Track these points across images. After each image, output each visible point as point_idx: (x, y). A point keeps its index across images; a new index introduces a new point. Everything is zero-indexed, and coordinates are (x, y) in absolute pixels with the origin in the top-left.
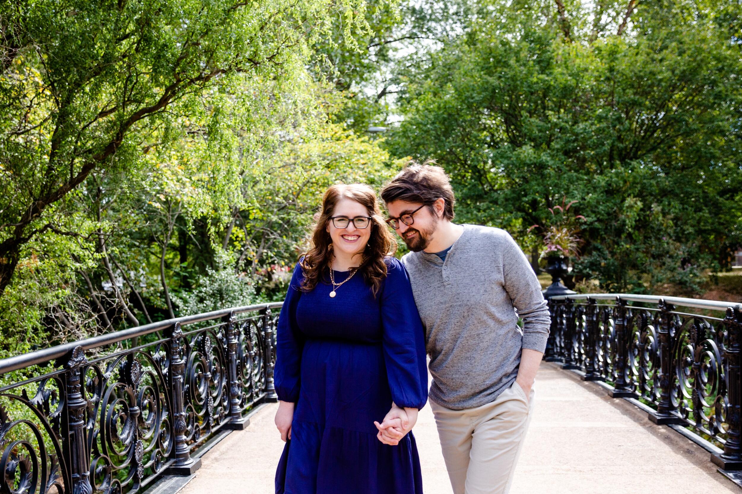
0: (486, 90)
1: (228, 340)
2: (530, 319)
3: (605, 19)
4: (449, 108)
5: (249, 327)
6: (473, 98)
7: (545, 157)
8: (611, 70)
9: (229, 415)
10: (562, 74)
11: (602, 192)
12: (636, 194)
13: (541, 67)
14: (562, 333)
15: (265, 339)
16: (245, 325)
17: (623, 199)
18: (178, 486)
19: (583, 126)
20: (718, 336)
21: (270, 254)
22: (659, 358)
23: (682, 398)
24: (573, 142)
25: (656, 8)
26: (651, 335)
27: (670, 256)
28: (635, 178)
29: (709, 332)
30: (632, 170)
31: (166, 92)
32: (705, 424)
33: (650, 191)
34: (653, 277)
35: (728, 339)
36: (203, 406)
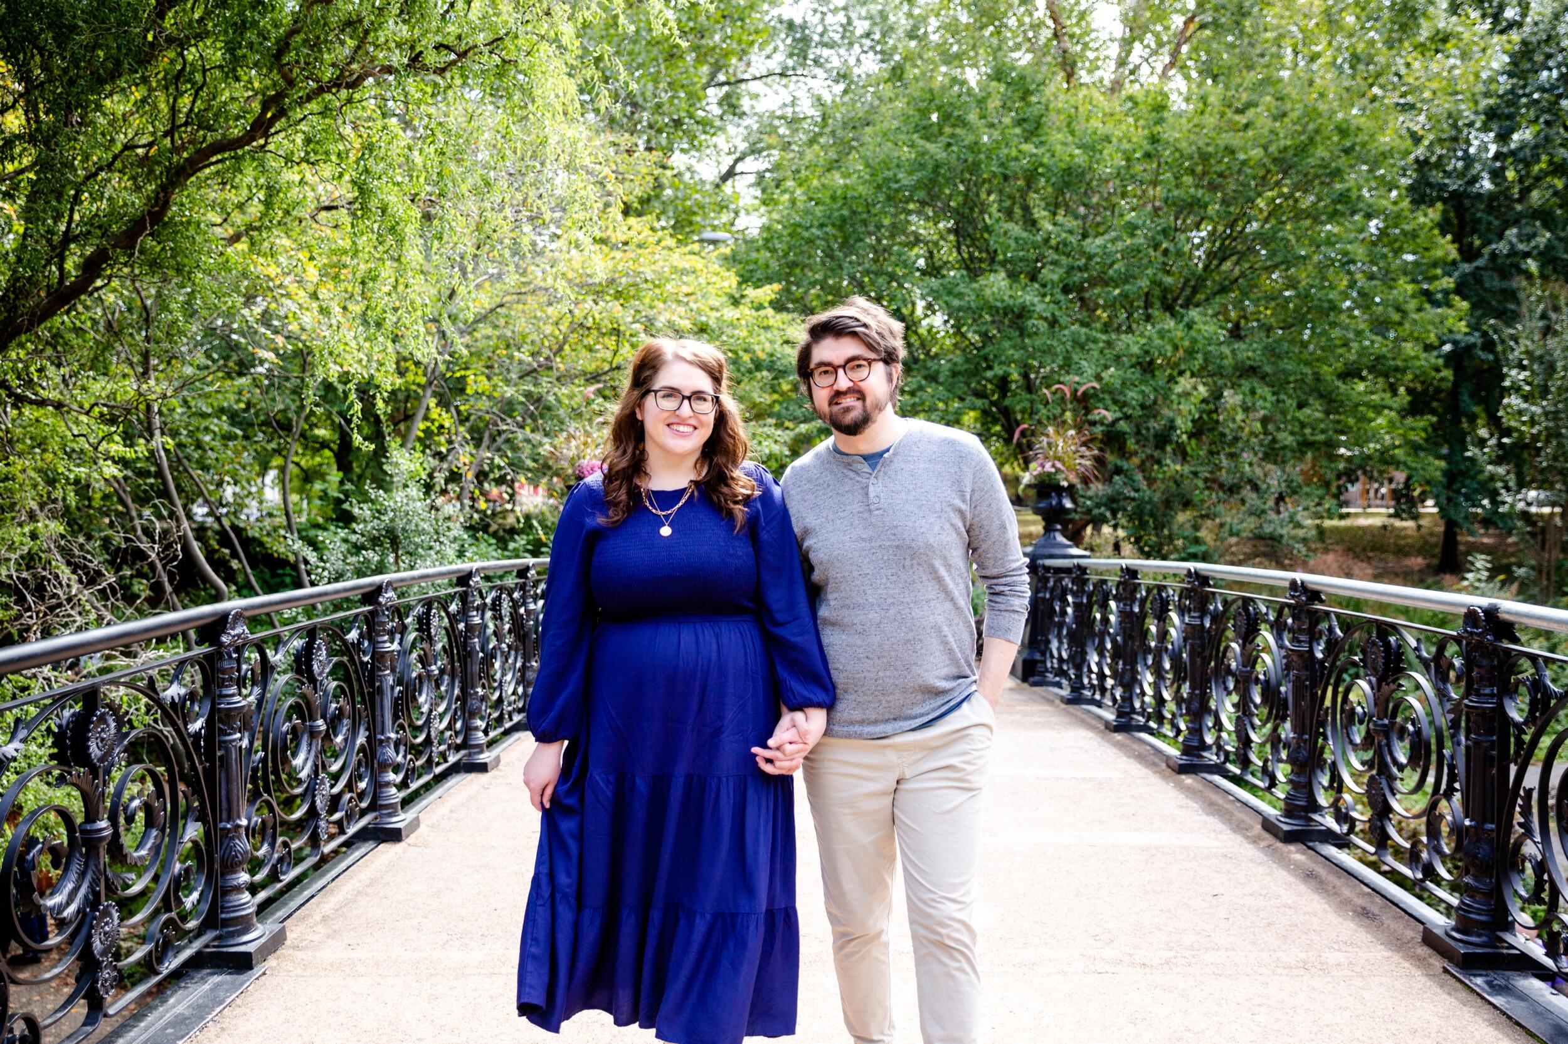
0: (922, 166)
1: (374, 644)
2: (1002, 588)
3: (1137, 52)
4: (853, 198)
5: (428, 613)
6: (897, 181)
7: (1028, 296)
8: (1154, 139)
9: (372, 807)
10: (1065, 144)
11: (1132, 366)
12: (1195, 370)
13: (1024, 130)
14: (1065, 632)
15: (466, 637)
16: (419, 609)
17: (1171, 379)
18: (214, 1000)
19: (1099, 241)
20: (1438, 667)
21: (497, 460)
22: (1286, 700)
23: (1340, 790)
24: (1080, 269)
25: (1230, 38)
26: (1267, 649)
27: (1256, 488)
28: (1194, 341)
29: (1412, 656)
30: (1189, 326)
31: (265, 107)
32: (1398, 852)
33: (1221, 367)
34: (1222, 525)
35: (1465, 675)
36: (303, 795)
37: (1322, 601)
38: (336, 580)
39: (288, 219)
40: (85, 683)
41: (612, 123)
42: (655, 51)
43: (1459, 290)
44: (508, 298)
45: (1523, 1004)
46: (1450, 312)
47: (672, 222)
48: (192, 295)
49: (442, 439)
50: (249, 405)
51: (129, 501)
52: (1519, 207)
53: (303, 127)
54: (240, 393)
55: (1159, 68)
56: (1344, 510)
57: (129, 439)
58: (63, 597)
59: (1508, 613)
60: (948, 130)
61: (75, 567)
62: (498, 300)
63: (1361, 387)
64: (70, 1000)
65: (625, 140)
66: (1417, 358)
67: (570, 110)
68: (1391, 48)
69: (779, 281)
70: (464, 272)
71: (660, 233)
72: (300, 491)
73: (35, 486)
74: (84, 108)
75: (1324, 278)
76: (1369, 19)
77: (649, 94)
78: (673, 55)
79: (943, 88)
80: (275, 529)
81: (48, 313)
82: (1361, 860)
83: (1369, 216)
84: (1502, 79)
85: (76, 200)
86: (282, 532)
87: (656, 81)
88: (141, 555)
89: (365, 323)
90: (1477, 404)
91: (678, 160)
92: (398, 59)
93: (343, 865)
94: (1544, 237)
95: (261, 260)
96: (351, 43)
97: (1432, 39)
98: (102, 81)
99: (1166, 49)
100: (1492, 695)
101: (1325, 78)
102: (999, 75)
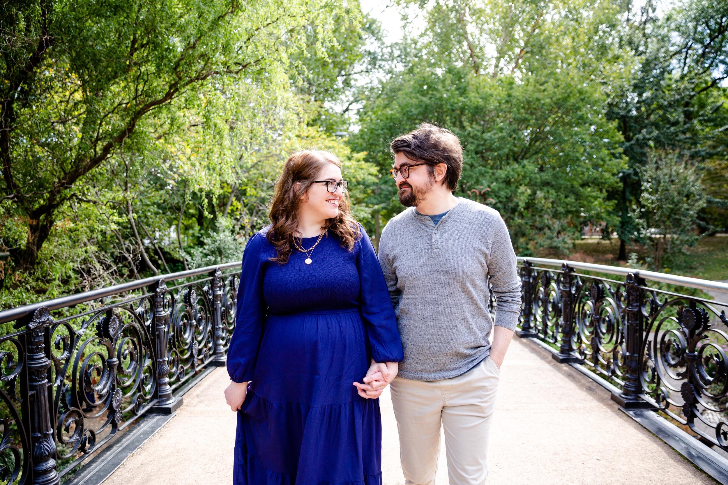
0: (421, 106)
1: (214, 291)
3: (502, 62)
4: (394, 118)
5: (234, 280)
6: (411, 112)
8: (509, 95)
9: (214, 353)
10: (475, 97)
11: (502, 182)
12: (526, 183)
13: (460, 92)
16: (230, 278)
17: (517, 187)
18: (157, 425)
19: (489, 134)
20: (617, 296)
21: (259, 221)
22: (561, 309)
23: (581, 343)
24: (482, 145)
25: (537, 57)
26: (554, 290)
27: (549, 228)
28: (525, 173)
29: (608, 292)
30: (524, 167)
31: (170, 88)
32: (603, 366)
33: (536, 182)
34: (537, 243)
35: (627, 298)
36: (188, 349)
37: (574, 272)
38: (198, 267)
39: (179, 130)
40: (106, 307)
41: (302, 91)
42: (318, 63)
43: (625, 153)
44: (262, 159)
45: (647, 421)
46: (622, 161)
47: (325, 128)
48: (143, 159)
49: (238, 213)
50: (164, 201)
51: (120, 238)
52: (646, 121)
53: (184, 95)
54: (161, 196)
55: (511, 69)
56: (583, 237)
57: (120, 215)
58: (97, 275)
59: (643, 275)
60: (430, 92)
61: (101, 263)
62: (258, 159)
63: (589, 189)
64: (105, 425)
65: (306, 97)
66: (609, 178)
67: (286, 86)
68: (598, 61)
69: (366, 151)
70: (246, 148)
71: (320, 133)
72: (184, 234)
73: (86, 233)
74: (104, 90)
75: (574, 148)
76: (589, 50)
77: (316, 80)
78: (325, 65)
79: (428, 76)
80: (175, 248)
81: (90, 167)
82: (589, 369)
83: (591, 125)
84: (639, 73)
85: (101, 124)
86: (177, 249)
87: (318, 75)
88: (125, 259)
89: (209, 169)
90: (632, 196)
91: (327, 105)
92: (221, 69)
93: (204, 375)
94: (656, 133)
95: (169, 146)
96: (203, 63)
97: (613, 58)
98: (109, 80)
99: (514, 61)
100: (637, 306)
101: (574, 72)
102: (450, 71)
